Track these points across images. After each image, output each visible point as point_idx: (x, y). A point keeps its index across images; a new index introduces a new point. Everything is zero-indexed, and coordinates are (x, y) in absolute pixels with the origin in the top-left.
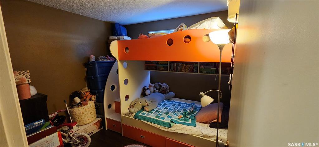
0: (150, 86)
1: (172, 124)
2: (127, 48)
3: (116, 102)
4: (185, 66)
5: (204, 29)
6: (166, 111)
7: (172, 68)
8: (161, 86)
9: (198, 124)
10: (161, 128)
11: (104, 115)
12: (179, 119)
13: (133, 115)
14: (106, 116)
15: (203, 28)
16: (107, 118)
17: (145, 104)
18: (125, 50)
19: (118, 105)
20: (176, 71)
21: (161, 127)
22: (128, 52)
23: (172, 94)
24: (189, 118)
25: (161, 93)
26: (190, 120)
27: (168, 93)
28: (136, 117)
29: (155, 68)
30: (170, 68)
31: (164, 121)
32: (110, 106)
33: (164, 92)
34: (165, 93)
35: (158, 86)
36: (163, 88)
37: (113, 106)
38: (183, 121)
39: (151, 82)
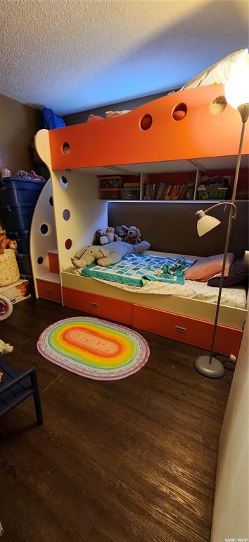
0: (107, 231)
1: (144, 281)
2: (66, 145)
3: (50, 255)
4: (172, 189)
5: (215, 83)
6: (135, 266)
7: (147, 194)
8: (127, 231)
9: (188, 283)
10: (126, 289)
11: (31, 274)
12: (156, 275)
13: (80, 270)
14: (36, 276)
15: (213, 82)
16: (37, 279)
17: (99, 255)
18: (64, 150)
19: (55, 259)
20: (155, 199)
21: (125, 287)
22: (68, 152)
23: (146, 244)
24: (174, 275)
25: (125, 241)
26: (175, 277)
27: (139, 242)
28: (84, 273)
29: (116, 197)
30: (144, 194)
31: (131, 277)
32: (40, 261)
33: (131, 240)
34: (133, 243)
35: (122, 231)
36: (131, 233)
37: (46, 262)
38: (163, 278)
39: (110, 225)
